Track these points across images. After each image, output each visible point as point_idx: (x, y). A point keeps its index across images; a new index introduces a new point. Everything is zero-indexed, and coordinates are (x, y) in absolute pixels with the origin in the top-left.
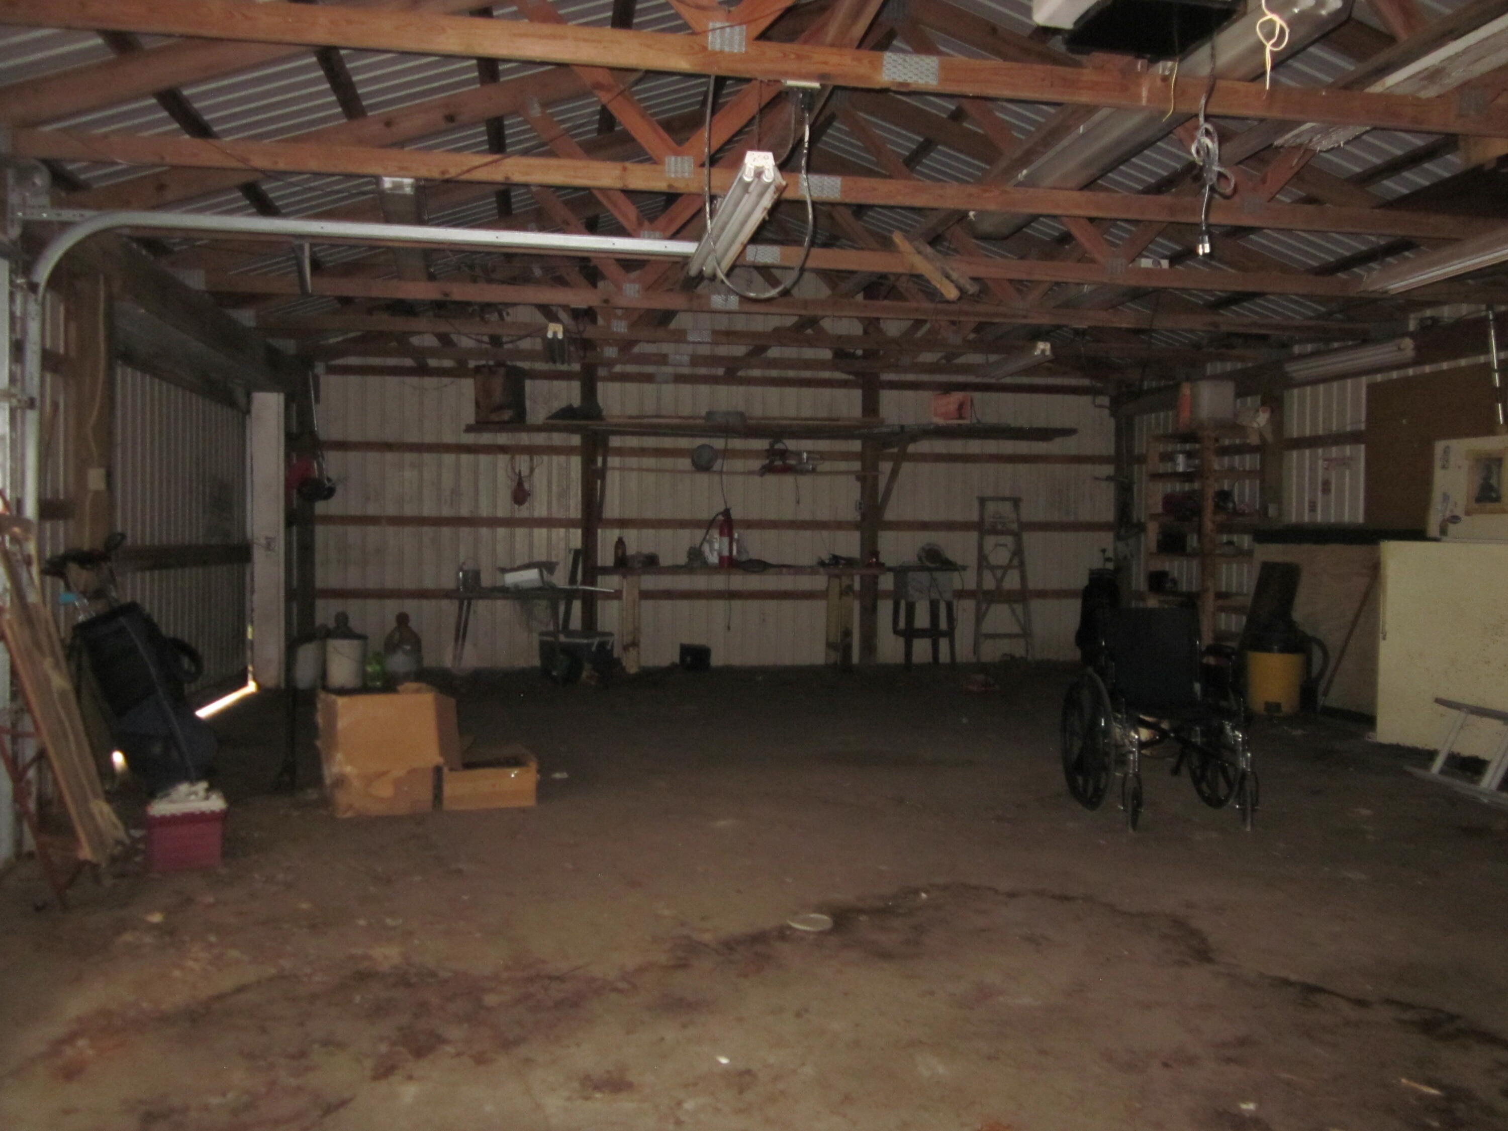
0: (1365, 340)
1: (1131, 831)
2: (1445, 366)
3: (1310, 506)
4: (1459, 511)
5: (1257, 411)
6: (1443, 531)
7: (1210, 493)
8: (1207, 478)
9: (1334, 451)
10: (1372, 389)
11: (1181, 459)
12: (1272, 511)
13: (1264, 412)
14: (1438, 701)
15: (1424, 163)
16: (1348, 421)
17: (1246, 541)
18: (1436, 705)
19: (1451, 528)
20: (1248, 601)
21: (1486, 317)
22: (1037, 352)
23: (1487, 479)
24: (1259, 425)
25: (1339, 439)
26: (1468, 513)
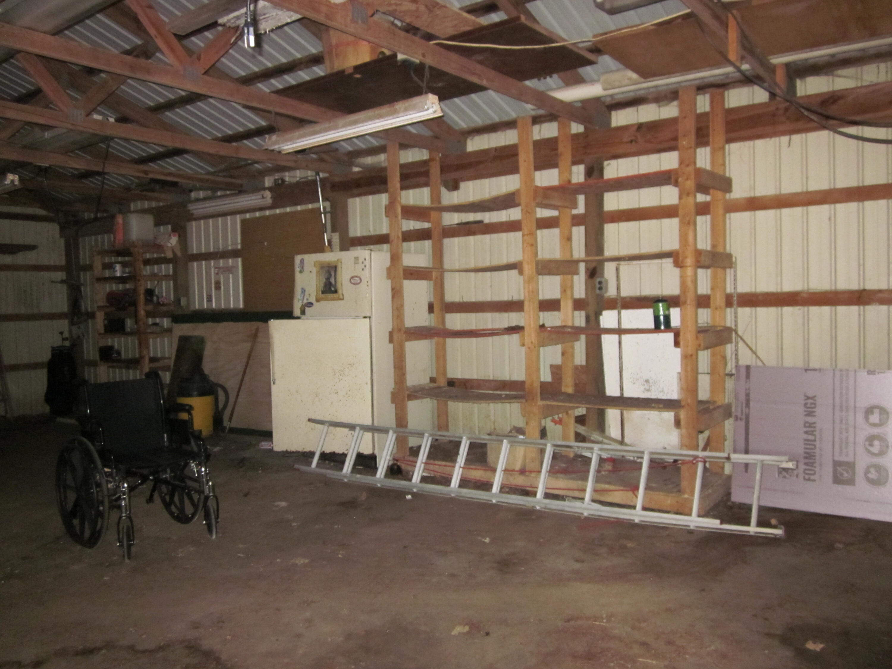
0: (241, 191)
1: (127, 561)
2: (288, 210)
3: (207, 298)
4: (313, 300)
5: (170, 235)
6: (303, 312)
7: (142, 291)
8: (139, 280)
9: (221, 262)
10: (244, 222)
11: (118, 267)
12: (183, 302)
13: (174, 236)
14: (309, 420)
15: (285, 75)
16: (230, 243)
17: (166, 322)
18: (309, 423)
19: (307, 310)
20: (172, 363)
21: (316, 180)
22: (8, 182)
23: (328, 279)
24: (171, 244)
25: (224, 254)
26: (318, 300)
